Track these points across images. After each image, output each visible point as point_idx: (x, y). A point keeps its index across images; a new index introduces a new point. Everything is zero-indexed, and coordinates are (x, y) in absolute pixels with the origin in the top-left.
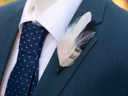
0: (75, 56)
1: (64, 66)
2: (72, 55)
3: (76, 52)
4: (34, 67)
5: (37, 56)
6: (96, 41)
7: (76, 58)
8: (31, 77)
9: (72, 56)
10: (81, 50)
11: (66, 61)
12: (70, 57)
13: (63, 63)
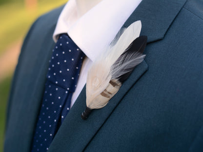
0: (110, 93)
1: (92, 107)
2: (105, 90)
3: (111, 86)
4: (61, 106)
5: (68, 89)
6: (145, 70)
7: (111, 96)
8: (55, 121)
9: (106, 93)
10: (119, 84)
11: (96, 99)
12: (103, 94)
13: (92, 103)
